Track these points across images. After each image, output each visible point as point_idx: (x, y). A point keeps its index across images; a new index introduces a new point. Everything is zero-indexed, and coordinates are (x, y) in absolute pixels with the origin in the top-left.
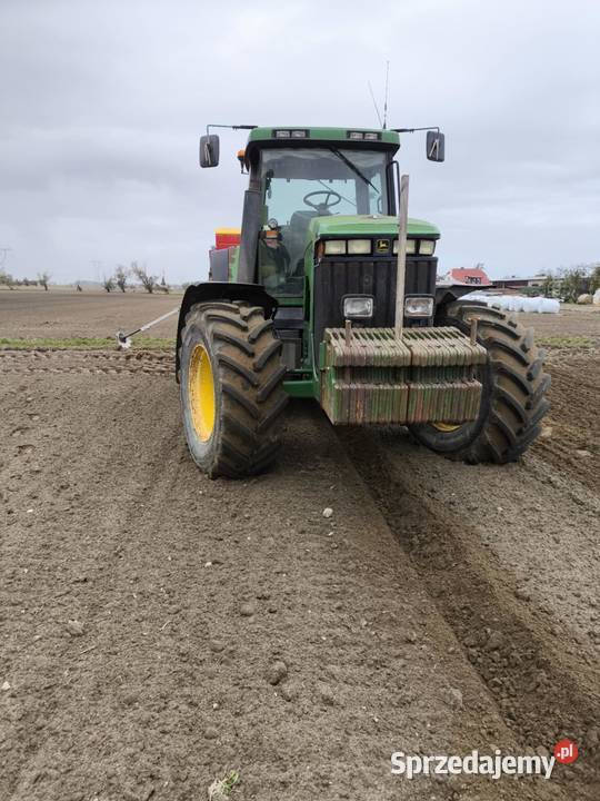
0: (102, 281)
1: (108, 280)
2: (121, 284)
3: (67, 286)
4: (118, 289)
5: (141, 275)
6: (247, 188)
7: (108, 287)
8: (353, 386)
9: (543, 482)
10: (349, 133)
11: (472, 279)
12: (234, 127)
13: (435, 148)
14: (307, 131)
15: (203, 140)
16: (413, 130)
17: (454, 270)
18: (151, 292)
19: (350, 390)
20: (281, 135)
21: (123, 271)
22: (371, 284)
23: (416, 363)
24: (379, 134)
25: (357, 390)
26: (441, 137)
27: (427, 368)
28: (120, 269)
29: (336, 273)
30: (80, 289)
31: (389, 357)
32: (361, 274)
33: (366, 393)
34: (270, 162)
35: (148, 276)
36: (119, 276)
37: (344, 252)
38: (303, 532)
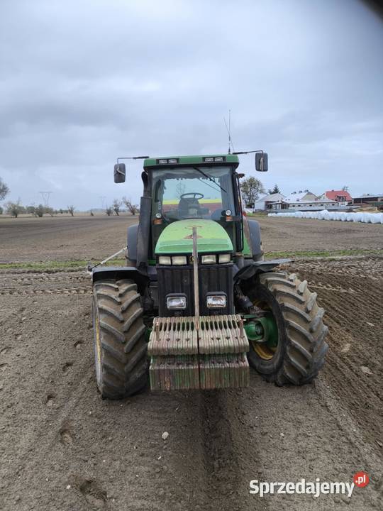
0: (105, 209)
1: (108, 208)
2: (117, 210)
3: (85, 213)
4: (115, 213)
5: (128, 204)
6: (142, 195)
7: (109, 212)
8: (162, 367)
9: (322, 406)
10: (204, 158)
11: (340, 197)
12: (134, 158)
14: (177, 159)
15: (116, 167)
16: (246, 153)
17: (327, 192)
18: (134, 214)
19: (159, 370)
20: (162, 162)
21: (118, 203)
22: (189, 283)
23: (202, 352)
24: (224, 158)
25: (164, 370)
26: (265, 156)
27: (210, 355)
28: (115, 202)
29: (166, 276)
30: (92, 215)
31: (183, 349)
32: (182, 278)
33: (170, 372)
34: (156, 178)
35: (132, 204)
36: (116, 206)
37: (170, 263)
38: (142, 455)
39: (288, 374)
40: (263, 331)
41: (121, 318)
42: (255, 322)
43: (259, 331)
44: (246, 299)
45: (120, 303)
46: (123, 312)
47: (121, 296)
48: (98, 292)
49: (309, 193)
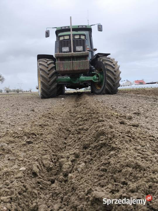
6: (56, 41)
10: (79, 26)
11: (141, 83)
12: (53, 28)
13: (100, 28)
14: (69, 27)
16: (94, 25)
19: (59, 63)
20: (63, 28)
24: (86, 26)
26: (101, 26)
31: (67, 54)
37: (63, 39)
39: (107, 88)
40: (99, 79)
41: (48, 72)
42: (96, 75)
43: (98, 78)
44: (92, 67)
45: (48, 68)
46: (49, 71)
47: (48, 65)
48: (39, 63)
49: (128, 81)
